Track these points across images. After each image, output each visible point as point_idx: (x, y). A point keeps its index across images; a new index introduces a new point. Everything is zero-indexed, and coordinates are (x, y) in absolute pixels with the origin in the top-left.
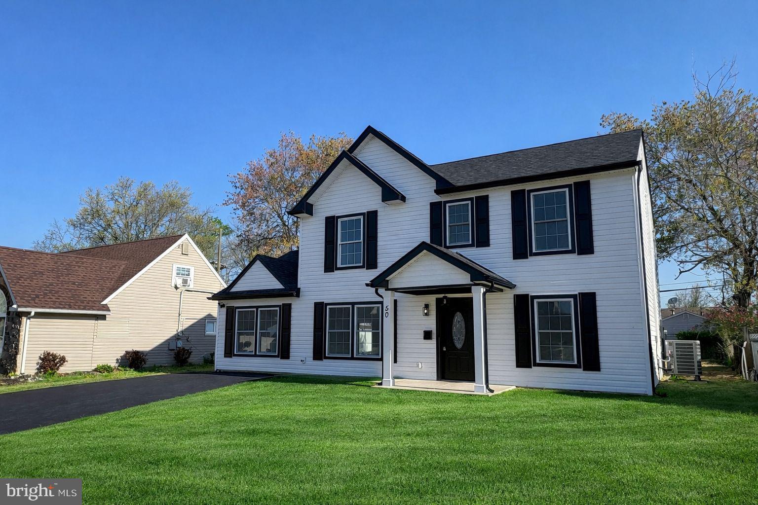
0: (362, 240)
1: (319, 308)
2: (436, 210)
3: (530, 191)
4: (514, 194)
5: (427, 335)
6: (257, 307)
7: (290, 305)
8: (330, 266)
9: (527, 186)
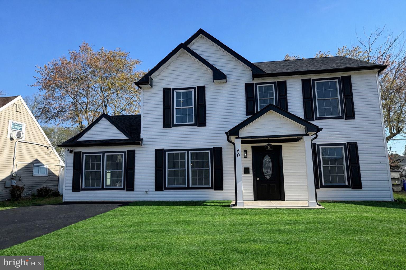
0: (193, 106)
1: (159, 153)
2: (249, 88)
3: (314, 80)
4: (303, 81)
5: (246, 171)
6: (104, 153)
7: (134, 151)
8: (168, 123)
9: (313, 77)
